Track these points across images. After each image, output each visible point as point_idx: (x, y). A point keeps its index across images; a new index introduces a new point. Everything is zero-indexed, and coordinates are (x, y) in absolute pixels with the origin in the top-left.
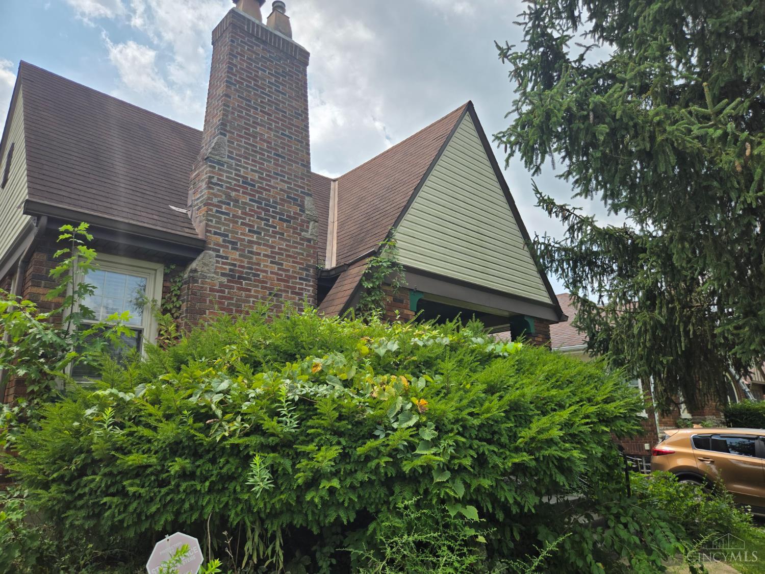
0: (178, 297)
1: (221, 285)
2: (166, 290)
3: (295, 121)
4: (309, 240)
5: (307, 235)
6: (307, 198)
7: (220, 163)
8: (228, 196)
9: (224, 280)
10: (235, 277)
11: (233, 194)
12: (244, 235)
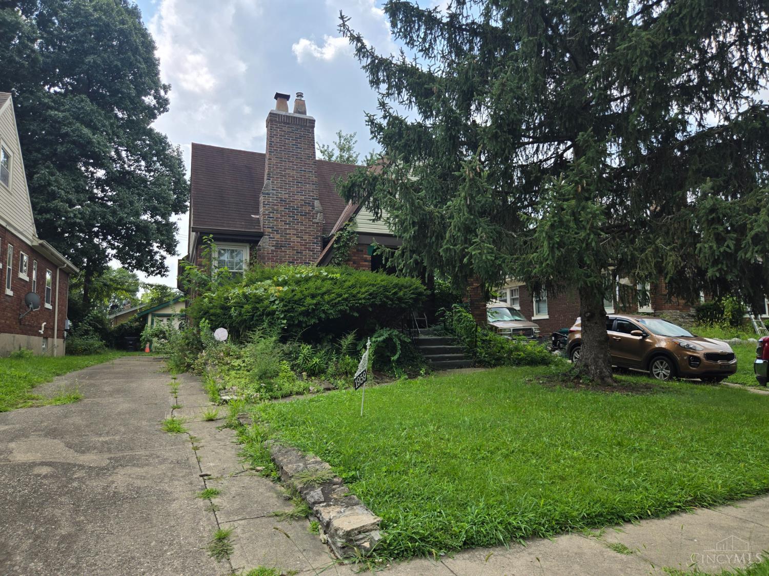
0: (256, 257)
1: (272, 251)
2: (251, 255)
3: (308, 161)
4: (317, 223)
5: (317, 221)
6: (316, 201)
7: (268, 194)
8: (273, 209)
9: (273, 248)
10: (278, 246)
11: (275, 207)
12: (281, 226)
